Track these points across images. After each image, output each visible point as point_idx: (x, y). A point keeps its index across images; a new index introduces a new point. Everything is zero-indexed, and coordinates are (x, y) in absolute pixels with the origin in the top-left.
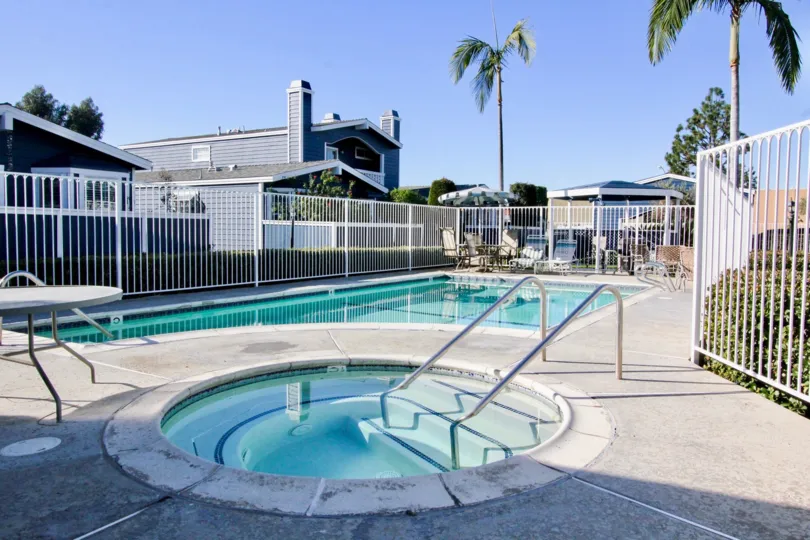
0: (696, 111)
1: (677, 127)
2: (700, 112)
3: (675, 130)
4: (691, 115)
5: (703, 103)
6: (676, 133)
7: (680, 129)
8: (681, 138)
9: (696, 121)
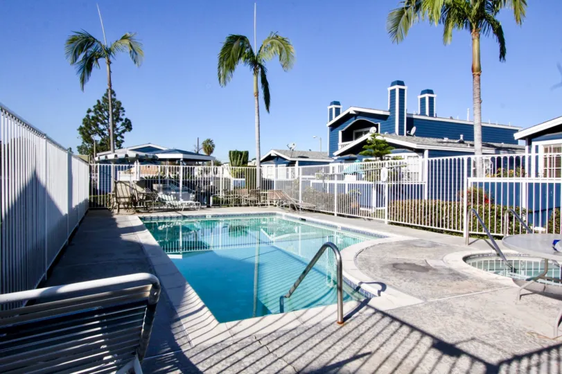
0: (98, 101)
1: (87, 110)
2: (101, 102)
3: (86, 111)
4: (96, 103)
5: (103, 97)
6: (87, 114)
7: (89, 111)
8: (91, 118)
9: (100, 108)
